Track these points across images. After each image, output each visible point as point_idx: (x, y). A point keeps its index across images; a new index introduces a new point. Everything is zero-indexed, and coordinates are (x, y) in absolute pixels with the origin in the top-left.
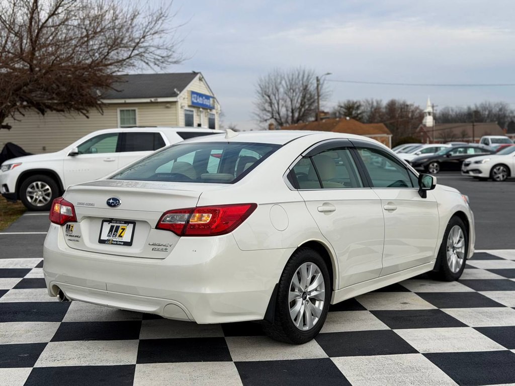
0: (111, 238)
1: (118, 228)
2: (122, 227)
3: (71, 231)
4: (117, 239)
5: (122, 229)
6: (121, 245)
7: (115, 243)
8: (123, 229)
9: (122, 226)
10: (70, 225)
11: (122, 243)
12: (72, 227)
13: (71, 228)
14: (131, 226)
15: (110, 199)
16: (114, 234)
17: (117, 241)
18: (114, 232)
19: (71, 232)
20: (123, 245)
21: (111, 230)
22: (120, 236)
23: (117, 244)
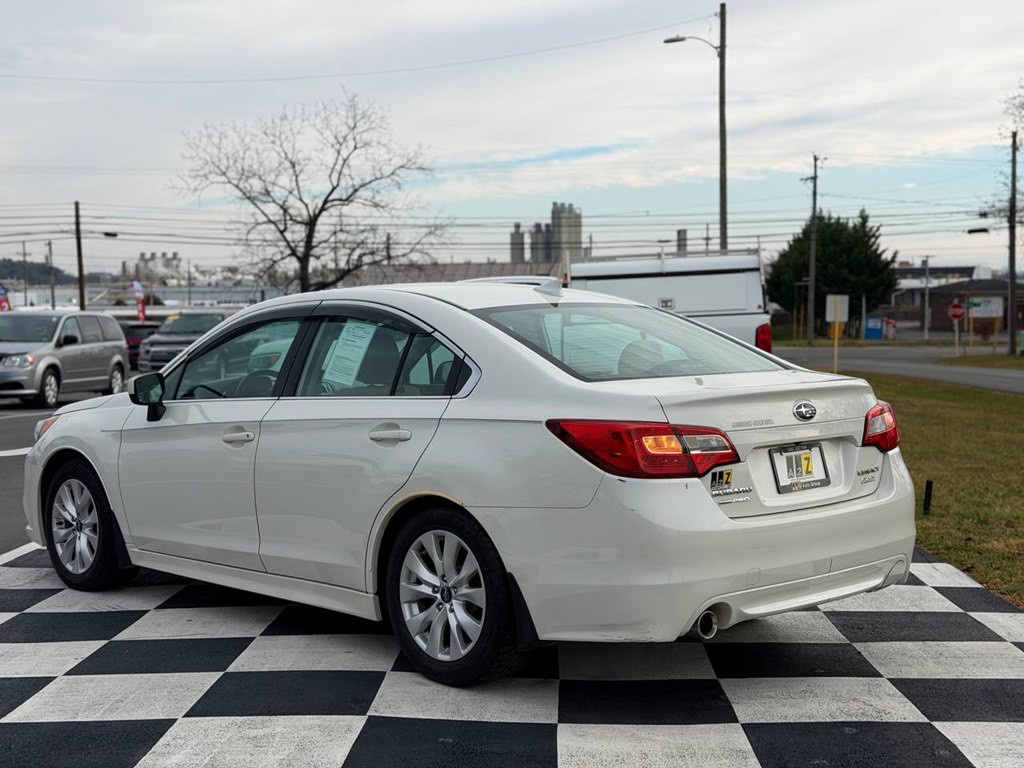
0: (795, 479)
1: (798, 459)
2: (805, 456)
3: (727, 483)
4: (805, 479)
5: (806, 459)
6: (817, 486)
7: (808, 485)
8: (808, 459)
9: (803, 453)
10: (721, 473)
11: (819, 484)
12: (729, 474)
13: (725, 477)
14: (816, 450)
15: (799, 407)
16: (797, 472)
17: (809, 482)
18: (797, 467)
19: (726, 486)
20: (821, 486)
21: (790, 466)
22: (808, 472)
23: (811, 487)
